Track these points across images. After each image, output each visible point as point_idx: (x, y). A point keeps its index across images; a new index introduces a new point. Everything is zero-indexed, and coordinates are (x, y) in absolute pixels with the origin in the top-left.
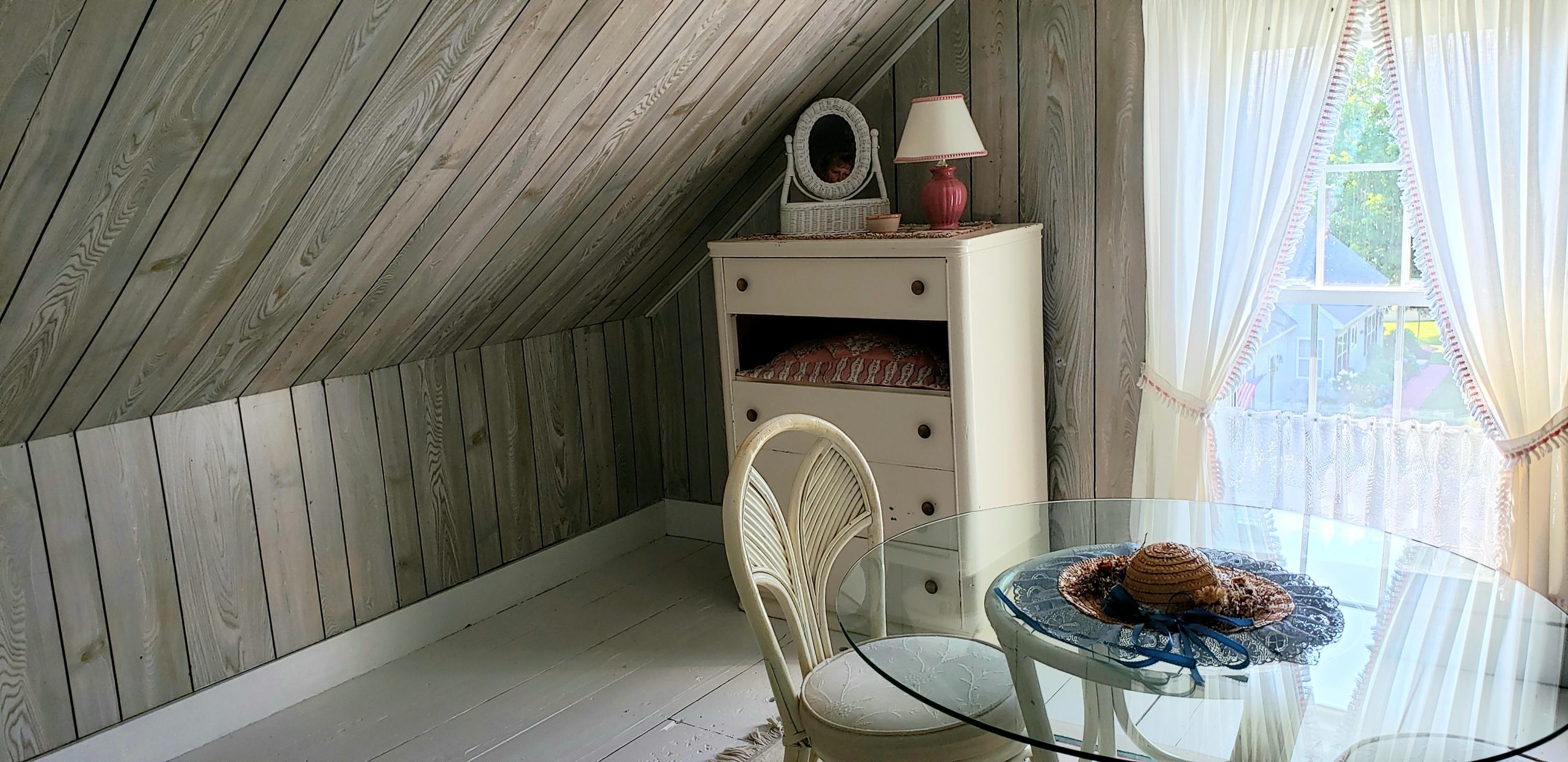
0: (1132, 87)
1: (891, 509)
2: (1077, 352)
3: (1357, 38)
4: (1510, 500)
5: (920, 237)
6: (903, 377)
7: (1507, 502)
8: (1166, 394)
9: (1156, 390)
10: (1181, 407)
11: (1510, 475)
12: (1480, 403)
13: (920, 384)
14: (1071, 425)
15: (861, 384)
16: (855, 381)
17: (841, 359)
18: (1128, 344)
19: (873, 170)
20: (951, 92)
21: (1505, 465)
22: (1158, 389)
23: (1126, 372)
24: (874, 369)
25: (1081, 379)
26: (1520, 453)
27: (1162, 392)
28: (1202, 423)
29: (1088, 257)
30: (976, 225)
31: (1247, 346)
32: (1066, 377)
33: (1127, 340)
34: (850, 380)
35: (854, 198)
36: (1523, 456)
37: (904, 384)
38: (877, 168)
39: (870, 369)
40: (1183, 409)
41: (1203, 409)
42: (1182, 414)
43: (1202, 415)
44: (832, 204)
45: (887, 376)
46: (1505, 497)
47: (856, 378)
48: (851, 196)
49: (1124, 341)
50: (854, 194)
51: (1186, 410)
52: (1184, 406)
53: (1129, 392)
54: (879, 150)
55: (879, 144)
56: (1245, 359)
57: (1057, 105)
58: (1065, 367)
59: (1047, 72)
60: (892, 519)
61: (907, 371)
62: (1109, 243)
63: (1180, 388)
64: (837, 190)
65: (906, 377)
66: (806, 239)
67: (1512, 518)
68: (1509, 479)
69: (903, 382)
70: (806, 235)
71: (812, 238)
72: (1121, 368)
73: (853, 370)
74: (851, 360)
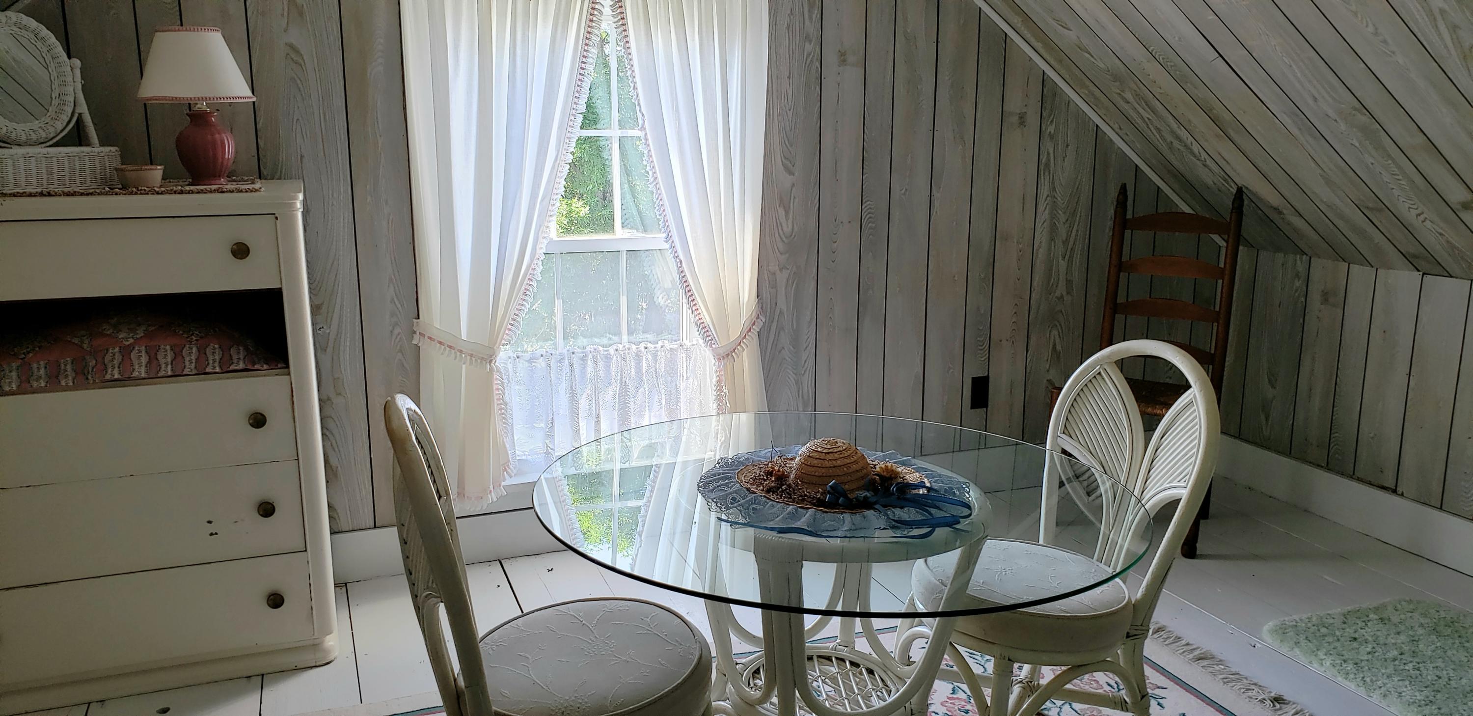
0: (382, 41)
1: (210, 522)
2: (340, 317)
3: (601, 18)
4: (725, 391)
5: (223, 192)
6: (211, 362)
7: (723, 394)
8: (450, 347)
9: (438, 345)
10: (469, 357)
11: (722, 373)
12: (702, 321)
13: (241, 366)
14: (340, 394)
15: (154, 376)
16: (143, 375)
17: (107, 350)
18: (397, 302)
19: (78, 111)
20: (202, 24)
21: (719, 366)
22: (440, 343)
23: (396, 331)
24: (166, 356)
25: (348, 344)
26: (728, 355)
27: (446, 346)
28: (491, 370)
29: (346, 216)
30: (234, 181)
31: (525, 294)
32: (331, 344)
33: (395, 299)
34: (135, 374)
35: (56, 145)
36: (730, 357)
37: (218, 370)
38: (83, 108)
39: (160, 357)
40: (471, 359)
41: (491, 356)
42: (471, 363)
43: (491, 361)
44: (31, 150)
45: (187, 363)
46: (721, 390)
47: (143, 370)
48: (51, 143)
49: (392, 301)
50: (55, 140)
51: (474, 359)
52: (471, 355)
53: (401, 351)
54: (83, 86)
55: (82, 79)
56: (522, 305)
57: (297, 51)
58: (329, 333)
59: (283, 15)
60: (211, 534)
61: (191, 355)
62: (368, 201)
63: (464, 337)
64: (32, 133)
65: (214, 361)
66: (31, 195)
67: (728, 404)
68: (722, 375)
69: (214, 367)
70: (29, 190)
71: (42, 194)
72: (391, 328)
73: (136, 362)
74: (126, 352)
